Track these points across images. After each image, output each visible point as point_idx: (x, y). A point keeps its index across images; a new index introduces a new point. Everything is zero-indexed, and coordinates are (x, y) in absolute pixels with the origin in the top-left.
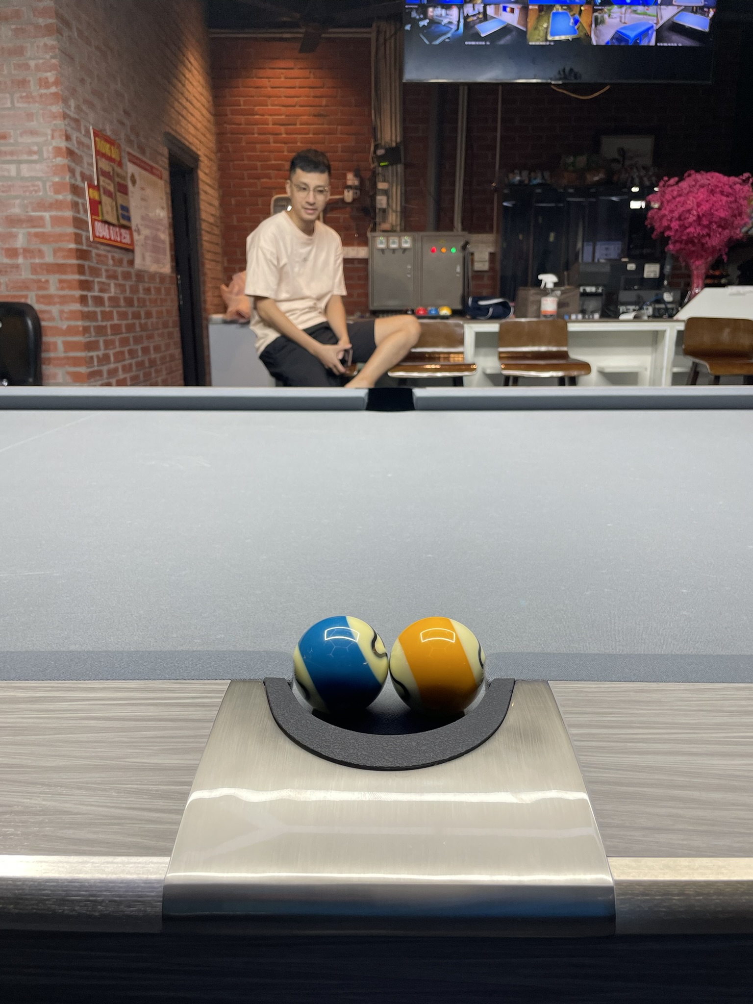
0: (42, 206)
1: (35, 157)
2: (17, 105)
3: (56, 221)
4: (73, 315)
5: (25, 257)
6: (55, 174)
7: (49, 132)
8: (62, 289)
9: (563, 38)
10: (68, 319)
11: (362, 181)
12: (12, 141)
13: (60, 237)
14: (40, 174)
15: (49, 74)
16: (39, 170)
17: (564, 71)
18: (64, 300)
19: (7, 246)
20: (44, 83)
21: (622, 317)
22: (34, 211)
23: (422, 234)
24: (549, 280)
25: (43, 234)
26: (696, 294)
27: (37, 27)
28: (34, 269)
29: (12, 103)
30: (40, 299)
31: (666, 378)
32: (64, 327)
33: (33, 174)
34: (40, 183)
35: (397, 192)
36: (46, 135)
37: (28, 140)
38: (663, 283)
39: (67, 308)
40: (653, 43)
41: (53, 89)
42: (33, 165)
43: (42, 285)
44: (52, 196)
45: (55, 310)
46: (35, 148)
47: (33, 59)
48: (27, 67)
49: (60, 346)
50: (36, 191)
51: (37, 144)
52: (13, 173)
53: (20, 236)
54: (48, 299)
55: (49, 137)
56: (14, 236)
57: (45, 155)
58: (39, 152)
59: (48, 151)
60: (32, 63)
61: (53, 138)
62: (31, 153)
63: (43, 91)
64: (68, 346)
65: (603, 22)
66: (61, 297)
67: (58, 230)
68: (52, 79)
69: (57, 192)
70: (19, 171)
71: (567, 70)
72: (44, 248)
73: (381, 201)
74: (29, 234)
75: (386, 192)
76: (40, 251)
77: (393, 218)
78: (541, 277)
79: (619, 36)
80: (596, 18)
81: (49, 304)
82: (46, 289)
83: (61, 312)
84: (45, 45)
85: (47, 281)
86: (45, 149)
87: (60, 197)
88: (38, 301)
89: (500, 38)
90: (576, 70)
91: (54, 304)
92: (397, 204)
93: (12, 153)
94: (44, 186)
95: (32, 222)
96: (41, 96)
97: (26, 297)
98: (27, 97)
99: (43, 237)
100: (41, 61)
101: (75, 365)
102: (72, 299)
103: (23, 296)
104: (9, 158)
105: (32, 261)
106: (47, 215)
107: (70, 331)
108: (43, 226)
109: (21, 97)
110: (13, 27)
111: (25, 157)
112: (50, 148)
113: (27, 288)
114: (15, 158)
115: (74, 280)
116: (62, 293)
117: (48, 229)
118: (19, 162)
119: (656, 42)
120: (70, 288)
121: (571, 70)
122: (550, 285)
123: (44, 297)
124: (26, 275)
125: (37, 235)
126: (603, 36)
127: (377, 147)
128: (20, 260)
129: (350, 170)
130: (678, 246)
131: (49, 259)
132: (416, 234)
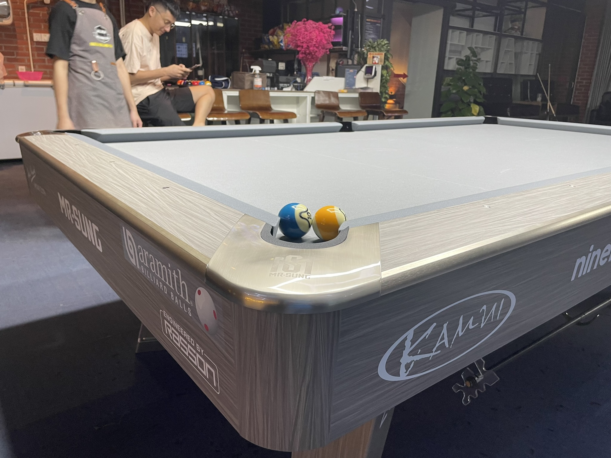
21: (284, 89)
24: (257, 69)
26: (310, 80)
31: (308, 119)
38: (294, 73)
78: (252, 67)
122: (258, 72)
130: (304, 55)
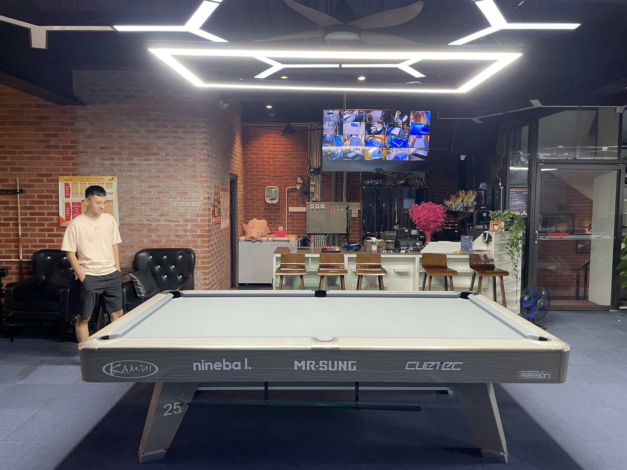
0: (198, 215)
1: (197, 200)
2: (192, 183)
3: (202, 220)
4: (206, 252)
5: (190, 232)
6: (203, 205)
7: (203, 192)
8: (202, 243)
9: (377, 158)
10: (203, 253)
11: (304, 181)
12: (189, 194)
13: (203, 226)
14: (198, 205)
15: (204, 174)
16: (198, 204)
17: (377, 168)
18: (202, 247)
19: (184, 229)
20: (202, 177)
21: (401, 252)
22: (195, 217)
23: (329, 203)
25: (197, 225)
26: (428, 243)
27: (201, 159)
28: (193, 236)
29: (190, 182)
30: (194, 246)
31: (417, 274)
32: (202, 256)
33: (195, 205)
34: (198, 208)
35: (319, 185)
36: (201, 193)
37: (194, 194)
39: (203, 250)
40: (408, 160)
41: (205, 179)
42: (196, 202)
43: (196, 242)
44: (201, 212)
45: (199, 250)
46: (197, 197)
47: (199, 169)
48: (196, 171)
49: (200, 263)
50: (196, 211)
51: (198, 196)
52: (189, 205)
53: (189, 225)
54: (197, 247)
55: (202, 194)
56: (187, 225)
57: (201, 199)
58: (199, 198)
59: (201, 198)
60: (198, 170)
61: (204, 194)
62: (195, 198)
63: (201, 179)
64: (202, 263)
65: (390, 153)
66: (201, 246)
67: (203, 223)
68: (204, 176)
69: (203, 211)
70: (191, 204)
71: (378, 168)
72: (197, 229)
73: (312, 189)
74: (192, 225)
75: (314, 186)
76: (196, 230)
77: (317, 196)
79: (396, 157)
80: (388, 152)
81: (197, 248)
82: (197, 243)
83: (201, 251)
84: (203, 165)
85: (197, 240)
86: (200, 197)
87: (205, 213)
88: (193, 247)
89: (355, 158)
90: (381, 168)
91: (199, 248)
92: (318, 190)
93: (189, 198)
94: (199, 209)
95: (194, 221)
96: (201, 180)
97: (189, 246)
98: (196, 181)
99: (197, 226)
100: (201, 170)
101: (204, 269)
102: (206, 247)
103: (188, 246)
104: (188, 200)
105: (192, 234)
106: (199, 219)
107: (204, 257)
108: (198, 222)
109: (194, 181)
110: (192, 159)
111: (194, 200)
112: (202, 197)
113: (190, 243)
114: (190, 200)
115: (207, 240)
116: (202, 244)
117: (199, 223)
118: (191, 201)
119: (409, 159)
120: (205, 243)
121: (380, 168)
122: (374, 241)
123: (195, 246)
124: (190, 238)
125: (195, 225)
126: (390, 157)
127: (310, 168)
128: (188, 233)
129: (299, 177)
130: (420, 227)
131: (199, 233)
132: (326, 203)
